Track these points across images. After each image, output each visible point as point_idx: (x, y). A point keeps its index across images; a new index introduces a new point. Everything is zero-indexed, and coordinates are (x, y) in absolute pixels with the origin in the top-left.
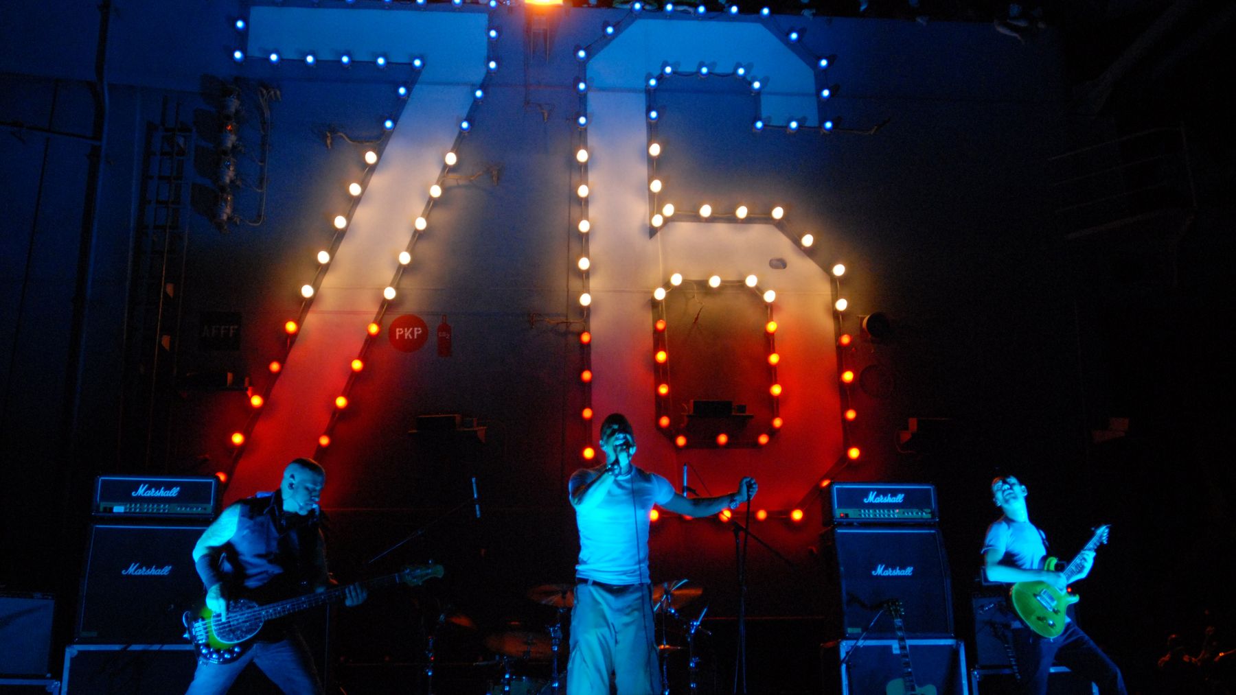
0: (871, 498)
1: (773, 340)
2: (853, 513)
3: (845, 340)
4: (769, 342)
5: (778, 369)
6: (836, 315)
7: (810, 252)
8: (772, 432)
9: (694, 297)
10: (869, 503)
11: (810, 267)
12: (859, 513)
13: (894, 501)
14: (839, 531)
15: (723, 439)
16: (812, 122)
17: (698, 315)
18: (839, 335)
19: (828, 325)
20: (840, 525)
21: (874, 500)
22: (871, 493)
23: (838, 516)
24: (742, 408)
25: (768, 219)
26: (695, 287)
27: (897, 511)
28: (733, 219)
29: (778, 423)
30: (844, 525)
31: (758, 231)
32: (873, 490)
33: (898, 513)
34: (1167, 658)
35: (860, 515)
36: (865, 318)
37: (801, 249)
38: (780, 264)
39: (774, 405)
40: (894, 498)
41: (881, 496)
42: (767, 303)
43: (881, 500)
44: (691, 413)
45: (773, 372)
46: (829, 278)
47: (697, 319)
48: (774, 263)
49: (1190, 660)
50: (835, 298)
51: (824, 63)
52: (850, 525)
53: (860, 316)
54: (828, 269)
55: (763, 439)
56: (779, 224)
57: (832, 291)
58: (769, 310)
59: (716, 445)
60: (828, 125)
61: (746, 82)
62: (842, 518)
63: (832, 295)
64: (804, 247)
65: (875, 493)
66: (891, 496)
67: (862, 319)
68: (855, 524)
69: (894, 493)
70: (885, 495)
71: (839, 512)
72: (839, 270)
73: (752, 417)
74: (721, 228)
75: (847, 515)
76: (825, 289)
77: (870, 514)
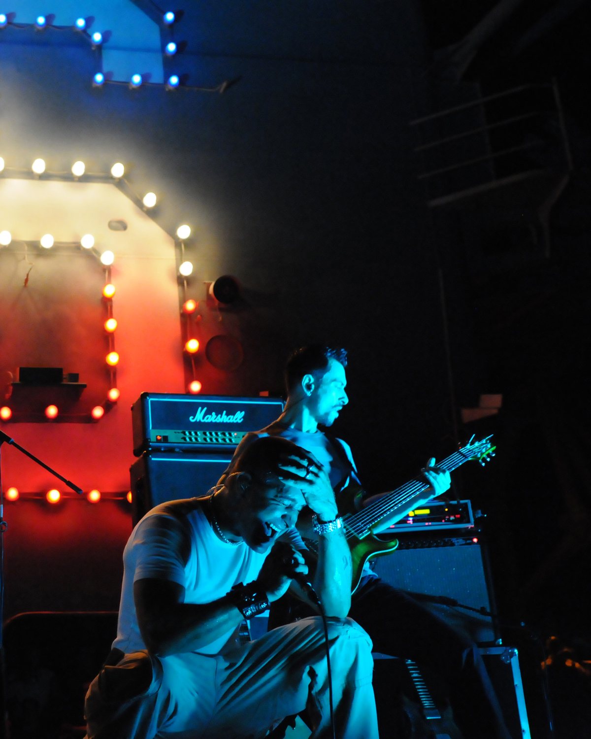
0: (199, 416)
1: (111, 307)
2: (174, 436)
3: (190, 306)
4: (106, 306)
5: (115, 335)
6: (181, 281)
7: (152, 213)
8: (109, 406)
9: (24, 259)
10: (196, 422)
11: (152, 230)
12: (182, 435)
13: (231, 421)
14: (153, 459)
15: (52, 411)
16: (157, 78)
17: (28, 275)
18: (183, 301)
19: (173, 291)
20: (157, 451)
21: (203, 418)
22: (200, 409)
23: (153, 439)
24: (75, 377)
25: (107, 178)
26: (26, 248)
27: (234, 434)
28: (69, 177)
29: (114, 394)
30: (164, 451)
31: (97, 191)
32: (203, 405)
33: (235, 437)
34: (549, 661)
35: (185, 439)
36: (212, 283)
37: (143, 211)
38: (121, 226)
39: (110, 375)
40: (231, 417)
41: (214, 414)
42: (104, 265)
43: (212, 418)
44: (18, 381)
45: (110, 339)
46: (173, 241)
47: (27, 280)
48: (114, 224)
49: (574, 665)
50: (179, 262)
51: (170, 17)
52: (170, 451)
53: (206, 282)
54: (171, 232)
55: (98, 412)
56: (120, 184)
57: (176, 255)
58: (107, 272)
59: (45, 419)
60: (174, 80)
61: (85, 34)
62: (158, 441)
63: (177, 259)
64: (147, 208)
65: (205, 409)
66: (227, 415)
67: (209, 285)
68: (177, 450)
69: (231, 410)
70: (219, 413)
71: (154, 434)
72: (184, 232)
73: (85, 386)
74: (57, 187)
75: (165, 439)
76: (169, 253)
77: (199, 438)
